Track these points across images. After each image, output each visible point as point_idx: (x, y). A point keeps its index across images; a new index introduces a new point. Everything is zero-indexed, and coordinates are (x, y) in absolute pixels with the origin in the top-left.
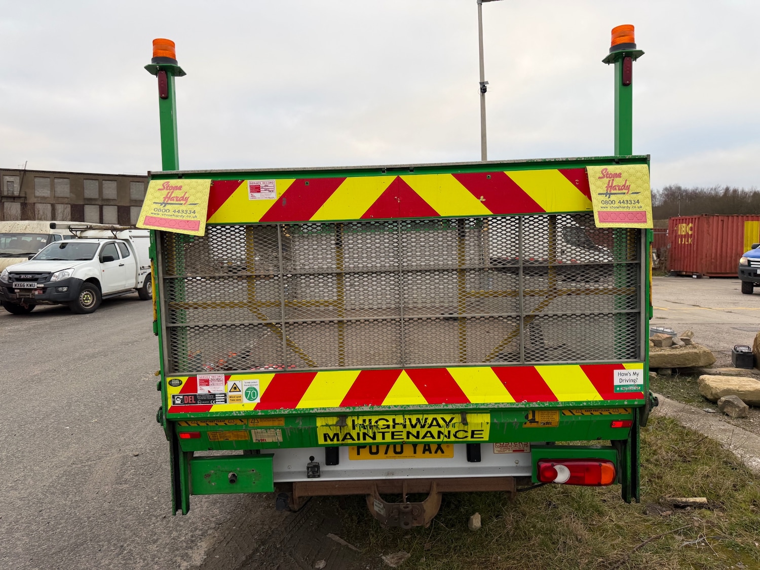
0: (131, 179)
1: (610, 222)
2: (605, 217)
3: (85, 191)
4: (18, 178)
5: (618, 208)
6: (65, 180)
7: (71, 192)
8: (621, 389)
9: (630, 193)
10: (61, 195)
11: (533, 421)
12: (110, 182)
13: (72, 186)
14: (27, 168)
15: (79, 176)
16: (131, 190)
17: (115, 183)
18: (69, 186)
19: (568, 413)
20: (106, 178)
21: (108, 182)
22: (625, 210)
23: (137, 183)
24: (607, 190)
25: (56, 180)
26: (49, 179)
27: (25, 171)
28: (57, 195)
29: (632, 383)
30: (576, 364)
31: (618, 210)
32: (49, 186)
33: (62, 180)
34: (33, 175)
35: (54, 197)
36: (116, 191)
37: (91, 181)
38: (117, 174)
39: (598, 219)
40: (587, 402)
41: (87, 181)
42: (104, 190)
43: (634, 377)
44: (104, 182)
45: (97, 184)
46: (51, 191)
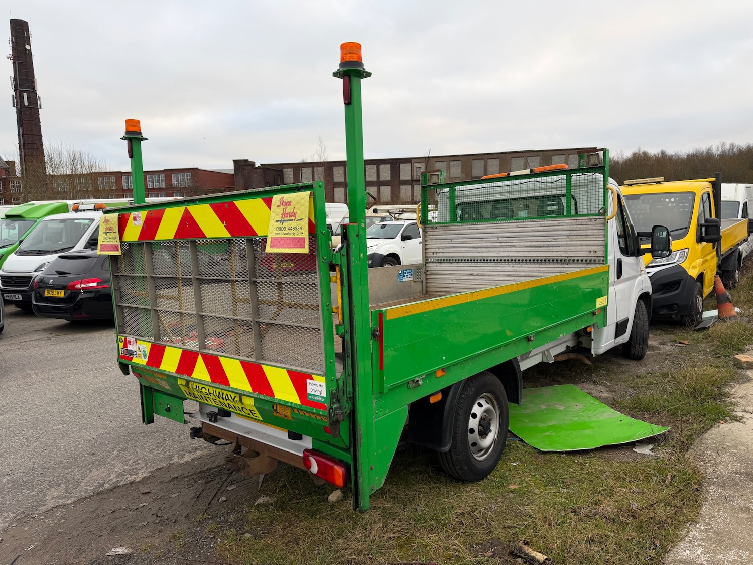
0: (512, 155)
1: (279, 247)
2: (276, 242)
3: (473, 170)
4: (424, 164)
5: (287, 234)
6: (458, 162)
7: (462, 172)
8: (312, 397)
9: (296, 220)
10: (455, 176)
11: (276, 411)
12: (494, 160)
13: (463, 166)
14: (430, 156)
15: (469, 157)
16: (512, 166)
17: (498, 160)
18: (460, 167)
19: (296, 411)
20: (491, 156)
21: (492, 160)
22: (292, 236)
23: (518, 159)
24: (282, 217)
25: (452, 163)
26: (446, 163)
27: (429, 158)
28: (451, 176)
29: (319, 394)
30: (284, 368)
31: (286, 236)
32: (446, 168)
33: (455, 162)
34: (434, 160)
35: (449, 178)
36: (498, 168)
37: (478, 161)
38: (500, 152)
39: (269, 245)
40: (291, 403)
41: (475, 161)
42: (488, 168)
43: (319, 389)
44: (489, 160)
45: (483, 163)
46: (447, 173)
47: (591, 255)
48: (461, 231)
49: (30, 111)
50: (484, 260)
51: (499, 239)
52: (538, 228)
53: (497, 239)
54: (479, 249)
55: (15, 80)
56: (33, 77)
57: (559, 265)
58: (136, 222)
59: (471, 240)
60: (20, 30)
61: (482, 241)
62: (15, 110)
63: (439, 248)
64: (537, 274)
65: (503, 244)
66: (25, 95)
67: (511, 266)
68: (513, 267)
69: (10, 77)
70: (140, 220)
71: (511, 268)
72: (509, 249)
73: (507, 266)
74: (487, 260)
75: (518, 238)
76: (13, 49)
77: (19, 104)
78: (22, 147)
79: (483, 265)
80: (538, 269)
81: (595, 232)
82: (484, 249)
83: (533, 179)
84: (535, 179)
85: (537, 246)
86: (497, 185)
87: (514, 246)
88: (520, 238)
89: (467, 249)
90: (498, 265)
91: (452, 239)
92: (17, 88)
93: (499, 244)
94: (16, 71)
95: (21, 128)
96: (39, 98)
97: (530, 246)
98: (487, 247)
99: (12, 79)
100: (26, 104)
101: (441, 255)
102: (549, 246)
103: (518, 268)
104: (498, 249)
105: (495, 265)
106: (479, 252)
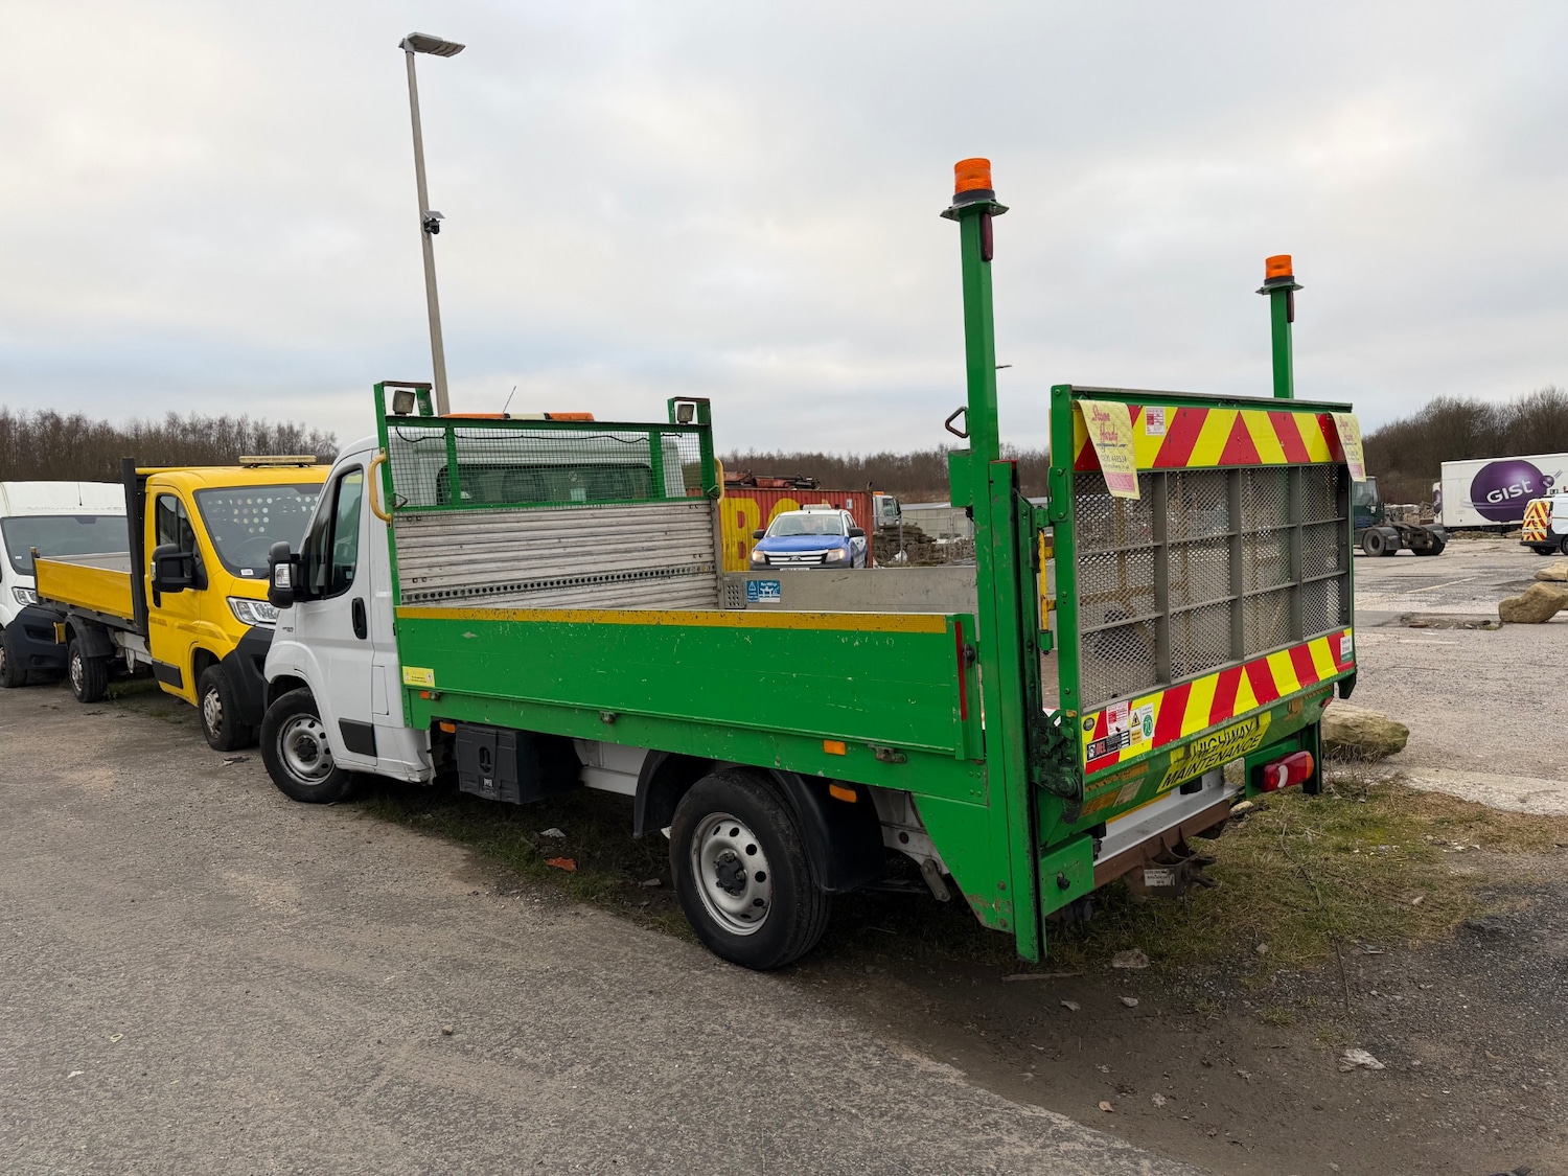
11: (1291, 711)
47: (695, 560)
48: (482, 526)
50: (539, 585)
51: (562, 540)
52: (624, 519)
53: (557, 541)
54: (524, 564)
57: (659, 581)
58: (1151, 428)
59: (506, 544)
61: (530, 545)
63: (430, 566)
64: (629, 600)
65: (568, 550)
67: (588, 590)
68: (592, 592)
70: (1161, 423)
71: (587, 596)
72: (581, 558)
73: (581, 591)
74: (545, 584)
75: (594, 538)
79: (535, 596)
80: (629, 591)
81: (692, 525)
82: (534, 562)
83: (606, 433)
84: (609, 433)
85: (626, 551)
86: (545, 435)
87: (590, 554)
88: (598, 538)
89: (499, 564)
90: (565, 592)
91: (461, 544)
93: (562, 550)
97: (616, 552)
98: (542, 557)
101: (437, 582)
102: (643, 550)
103: (598, 594)
104: (561, 560)
105: (559, 593)
106: (525, 569)
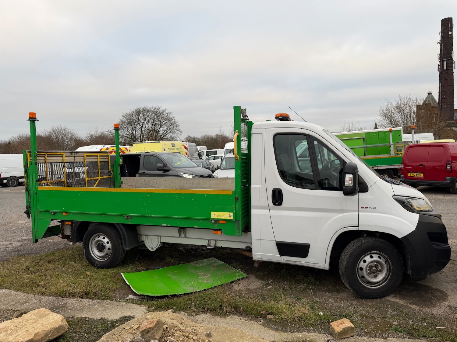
49: (447, 72)
55: (441, 55)
56: (452, 50)
60: (447, 24)
62: (439, 73)
66: (445, 63)
69: (438, 54)
76: (442, 37)
77: (441, 69)
78: (440, 94)
92: (441, 59)
94: (442, 49)
95: (441, 83)
96: (454, 62)
99: (439, 55)
100: (445, 68)
